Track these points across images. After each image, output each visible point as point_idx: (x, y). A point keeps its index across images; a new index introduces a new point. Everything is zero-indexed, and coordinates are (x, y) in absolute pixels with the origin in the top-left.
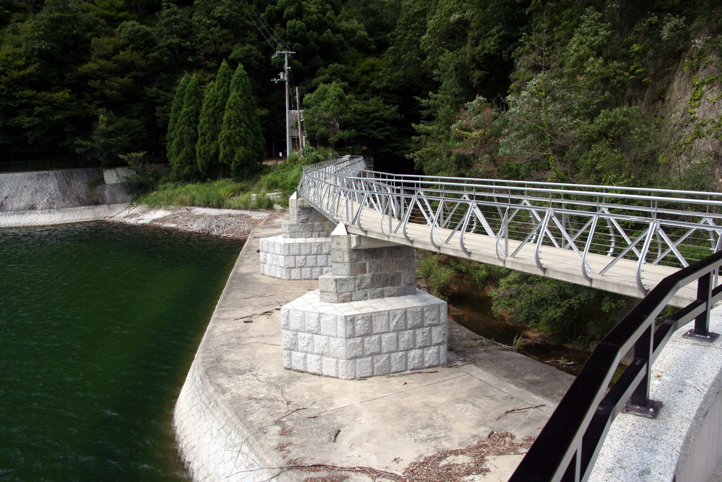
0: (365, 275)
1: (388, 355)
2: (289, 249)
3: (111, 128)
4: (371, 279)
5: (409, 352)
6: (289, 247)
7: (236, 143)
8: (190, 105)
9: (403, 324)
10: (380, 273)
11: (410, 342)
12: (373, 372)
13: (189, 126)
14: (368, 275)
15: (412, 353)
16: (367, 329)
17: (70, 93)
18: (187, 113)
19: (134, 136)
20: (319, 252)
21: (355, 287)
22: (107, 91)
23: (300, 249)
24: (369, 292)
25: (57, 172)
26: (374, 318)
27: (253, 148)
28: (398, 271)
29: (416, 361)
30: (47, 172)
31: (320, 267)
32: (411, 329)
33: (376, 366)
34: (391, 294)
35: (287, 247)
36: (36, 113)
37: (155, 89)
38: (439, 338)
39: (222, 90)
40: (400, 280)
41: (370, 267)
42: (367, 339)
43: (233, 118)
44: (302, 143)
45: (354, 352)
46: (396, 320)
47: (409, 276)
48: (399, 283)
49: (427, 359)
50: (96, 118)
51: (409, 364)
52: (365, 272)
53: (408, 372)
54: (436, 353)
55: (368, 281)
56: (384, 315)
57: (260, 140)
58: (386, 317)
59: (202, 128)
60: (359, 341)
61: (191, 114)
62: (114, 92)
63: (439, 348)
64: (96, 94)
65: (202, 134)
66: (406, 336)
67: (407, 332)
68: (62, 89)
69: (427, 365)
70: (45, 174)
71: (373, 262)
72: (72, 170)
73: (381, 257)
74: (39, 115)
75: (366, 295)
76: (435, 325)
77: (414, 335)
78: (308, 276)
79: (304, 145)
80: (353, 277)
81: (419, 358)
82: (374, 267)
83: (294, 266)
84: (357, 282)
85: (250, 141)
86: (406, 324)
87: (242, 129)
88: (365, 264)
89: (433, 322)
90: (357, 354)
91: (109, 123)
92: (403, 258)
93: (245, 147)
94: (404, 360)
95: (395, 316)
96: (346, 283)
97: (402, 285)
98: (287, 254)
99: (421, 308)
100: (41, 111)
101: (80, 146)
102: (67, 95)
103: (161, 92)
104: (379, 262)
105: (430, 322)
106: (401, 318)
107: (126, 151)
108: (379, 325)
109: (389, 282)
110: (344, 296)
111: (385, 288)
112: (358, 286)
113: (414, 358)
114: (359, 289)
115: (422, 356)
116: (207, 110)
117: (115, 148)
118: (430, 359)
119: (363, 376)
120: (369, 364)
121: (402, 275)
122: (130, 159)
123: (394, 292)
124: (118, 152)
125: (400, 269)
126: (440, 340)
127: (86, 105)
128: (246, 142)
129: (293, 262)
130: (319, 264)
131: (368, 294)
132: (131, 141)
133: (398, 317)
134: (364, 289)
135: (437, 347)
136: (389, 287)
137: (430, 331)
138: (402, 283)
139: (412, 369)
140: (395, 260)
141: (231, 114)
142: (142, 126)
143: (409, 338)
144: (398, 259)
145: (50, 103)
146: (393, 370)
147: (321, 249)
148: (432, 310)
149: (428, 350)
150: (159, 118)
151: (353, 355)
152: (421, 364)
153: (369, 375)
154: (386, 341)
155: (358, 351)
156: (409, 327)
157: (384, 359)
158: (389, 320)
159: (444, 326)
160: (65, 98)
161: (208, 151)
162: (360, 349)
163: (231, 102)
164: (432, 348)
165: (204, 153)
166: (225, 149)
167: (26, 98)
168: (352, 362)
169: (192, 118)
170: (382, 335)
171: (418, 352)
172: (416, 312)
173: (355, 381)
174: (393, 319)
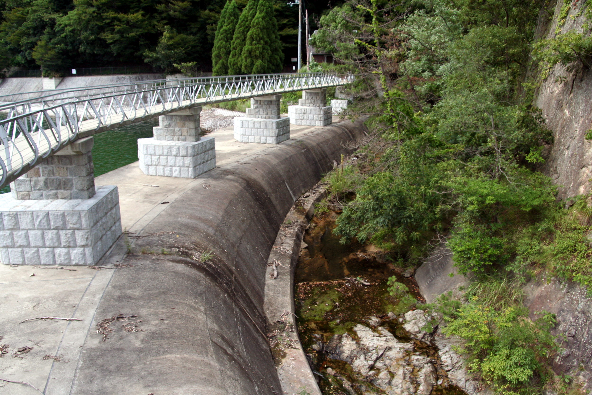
0: (39, 178)
1: (36, 249)
2: (147, 149)
3: (171, 42)
4: (44, 182)
5: (55, 249)
6: (147, 147)
7: (256, 56)
8: (229, 24)
9: (46, 224)
10: (53, 178)
11: (55, 241)
12: (24, 261)
13: (226, 42)
14: (42, 179)
15: (58, 251)
16: (13, 224)
17: (143, 15)
18: (226, 31)
19: (189, 49)
20: (169, 154)
21: (31, 188)
22: (171, 13)
23: (155, 150)
24: (45, 193)
25: (131, 76)
26: (19, 216)
27: (270, 62)
28: (69, 177)
29: (62, 258)
30: (124, 76)
31: (170, 166)
32: (54, 229)
33: (26, 256)
34: (63, 197)
35: (145, 148)
36: (116, 31)
37: (207, 12)
38: (81, 241)
39: (251, 12)
40: (72, 185)
41: (43, 171)
42: (15, 233)
43: (255, 36)
44: (309, 58)
45: (5, 242)
46: (39, 220)
47: (79, 183)
48: (71, 188)
49: (73, 258)
50: (161, 34)
51: (57, 259)
52: (40, 176)
53: (57, 266)
54: (81, 254)
55: (42, 184)
56: (28, 214)
57: (278, 55)
58: (30, 216)
59: (234, 43)
60: (8, 234)
61: (228, 32)
62: (177, 13)
63: (84, 250)
64: (164, 15)
65: (234, 48)
66: (50, 235)
67: (50, 232)
68: (137, 11)
69: (74, 263)
70: (123, 78)
71: (45, 168)
72: (143, 75)
73: (52, 164)
74: (119, 32)
75: (42, 195)
76: (78, 229)
77: (58, 234)
78: (161, 173)
79: (310, 60)
80: (29, 179)
81: (64, 255)
82: (46, 172)
83: (150, 164)
84: (33, 183)
85: (267, 56)
86: (49, 224)
87: (260, 46)
88: (39, 169)
89: (75, 226)
90: (8, 244)
91: (171, 38)
92: (74, 166)
93: (262, 61)
94: (51, 256)
95: (38, 216)
96: (23, 183)
97: (74, 190)
98: (145, 153)
99: (62, 212)
100: (120, 29)
101: (148, 57)
102: (140, 17)
103: (212, 14)
104: (51, 168)
105: (71, 226)
106: (43, 219)
107: (180, 61)
108: (24, 222)
109: (62, 186)
110: (23, 195)
111: (59, 191)
112: (34, 187)
113: (60, 255)
114: (35, 190)
115: (68, 254)
116: (239, 28)
117: (172, 58)
118: (75, 258)
119: (15, 263)
120: (19, 254)
121: (74, 181)
122: (182, 67)
123: (66, 195)
124: (175, 62)
125: (71, 175)
126: (83, 243)
127: (156, 23)
128: (263, 57)
129: (150, 161)
130: (170, 164)
131: (44, 195)
132: (186, 53)
133: (41, 217)
134: (39, 190)
135: (82, 249)
136: (62, 191)
137: (73, 234)
138: (74, 188)
139: (60, 265)
140: (65, 167)
141: (253, 32)
142: (197, 41)
143: (52, 237)
144: (68, 166)
145: (128, 22)
146: (42, 262)
147: (171, 151)
148: (73, 215)
149: (73, 250)
150: (209, 35)
151: (4, 245)
152: (67, 261)
153: (20, 263)
154: (32, 237)
155: (8, 242)
156: (52, 227)
157: (32, 252)
158: (33, 219)
159: (87, 231)
160: (138, 19)
161: (237, 63)
162: (9, 240)
163: (254, 22)
164: (77, 249)
165: (234, 65)
166: (246, 61)
167: (109, 19)
168: (4, 250)
169: (229, 35)
170: (29, 231)
171: (64, 250)
172: (57, 215)
173: (9, 266)
174: (37, 219)
